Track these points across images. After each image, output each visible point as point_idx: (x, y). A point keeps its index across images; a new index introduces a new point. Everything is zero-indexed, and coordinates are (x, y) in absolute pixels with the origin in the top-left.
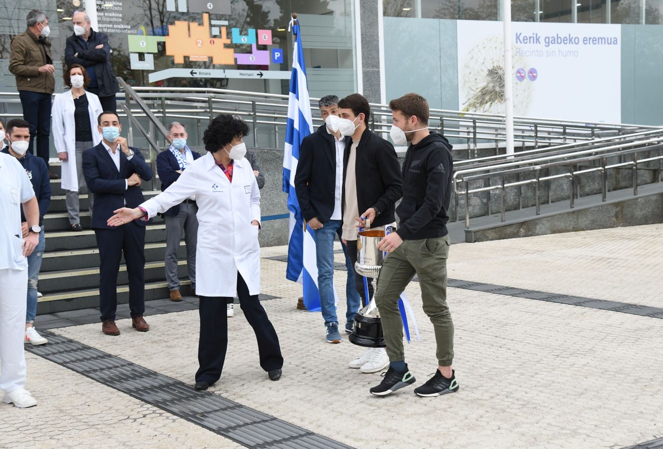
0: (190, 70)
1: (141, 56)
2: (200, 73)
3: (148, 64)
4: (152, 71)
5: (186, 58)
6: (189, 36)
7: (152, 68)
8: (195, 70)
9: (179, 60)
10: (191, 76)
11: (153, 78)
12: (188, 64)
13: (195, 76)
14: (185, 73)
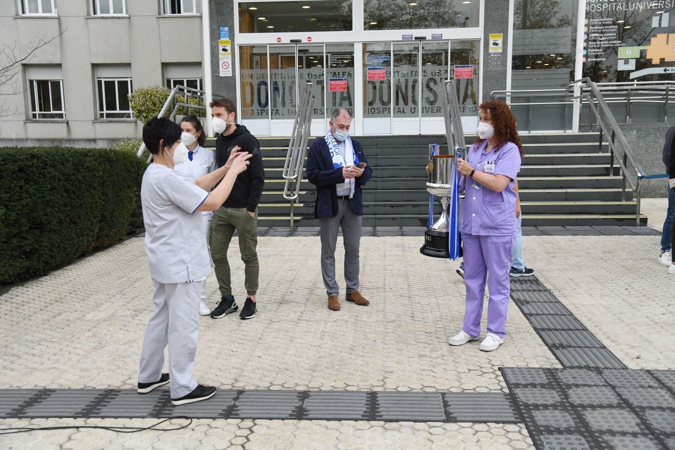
0: (664, 68)
1: (627, 61)
2: (672, 70)
3: (632, 65)
4: (633, 71)
5: (662, 60)
6: (667, 44)
7: (634, 69)
8: (668, 68)
9: (656, 61)
10: (664, 72)
11: (633, 76)
12: (663, 63)
13: (667, 72)
14: (660, 71)
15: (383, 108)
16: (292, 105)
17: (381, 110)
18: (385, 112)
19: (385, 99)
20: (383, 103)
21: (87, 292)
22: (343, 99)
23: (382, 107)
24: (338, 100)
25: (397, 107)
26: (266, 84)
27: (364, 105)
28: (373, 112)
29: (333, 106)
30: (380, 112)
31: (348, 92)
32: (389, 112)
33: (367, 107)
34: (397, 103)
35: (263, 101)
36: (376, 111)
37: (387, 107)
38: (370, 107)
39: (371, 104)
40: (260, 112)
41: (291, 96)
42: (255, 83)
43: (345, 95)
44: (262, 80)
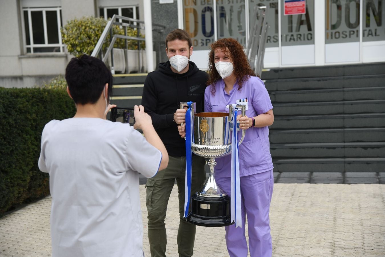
15: (350, 32)
16: (240, 33)
17: (348, 34)
18: (352, 36)
19: (353, 21)
20: (350, 25)
21: (18, 251)
22: (301, 23)
23: (348, 30)
24: (295, 25)
25: (368, 29)
26: (211, 10)
27: (327, 29)
28: (337, 36)
29: (289, 32)
30: (346, 36)
31: (307, 15)
32: (358, 36)
33: (330, 31)
34: (368, 25)
35: (208, 30)
36: (341, 35)
37: (355, 30)
38: (334, 31)
39: (334, 27)
40: (204, 42)
41: (239, 22)
42: (199, 9)
43: (304, 18)
44: (206, 5)
